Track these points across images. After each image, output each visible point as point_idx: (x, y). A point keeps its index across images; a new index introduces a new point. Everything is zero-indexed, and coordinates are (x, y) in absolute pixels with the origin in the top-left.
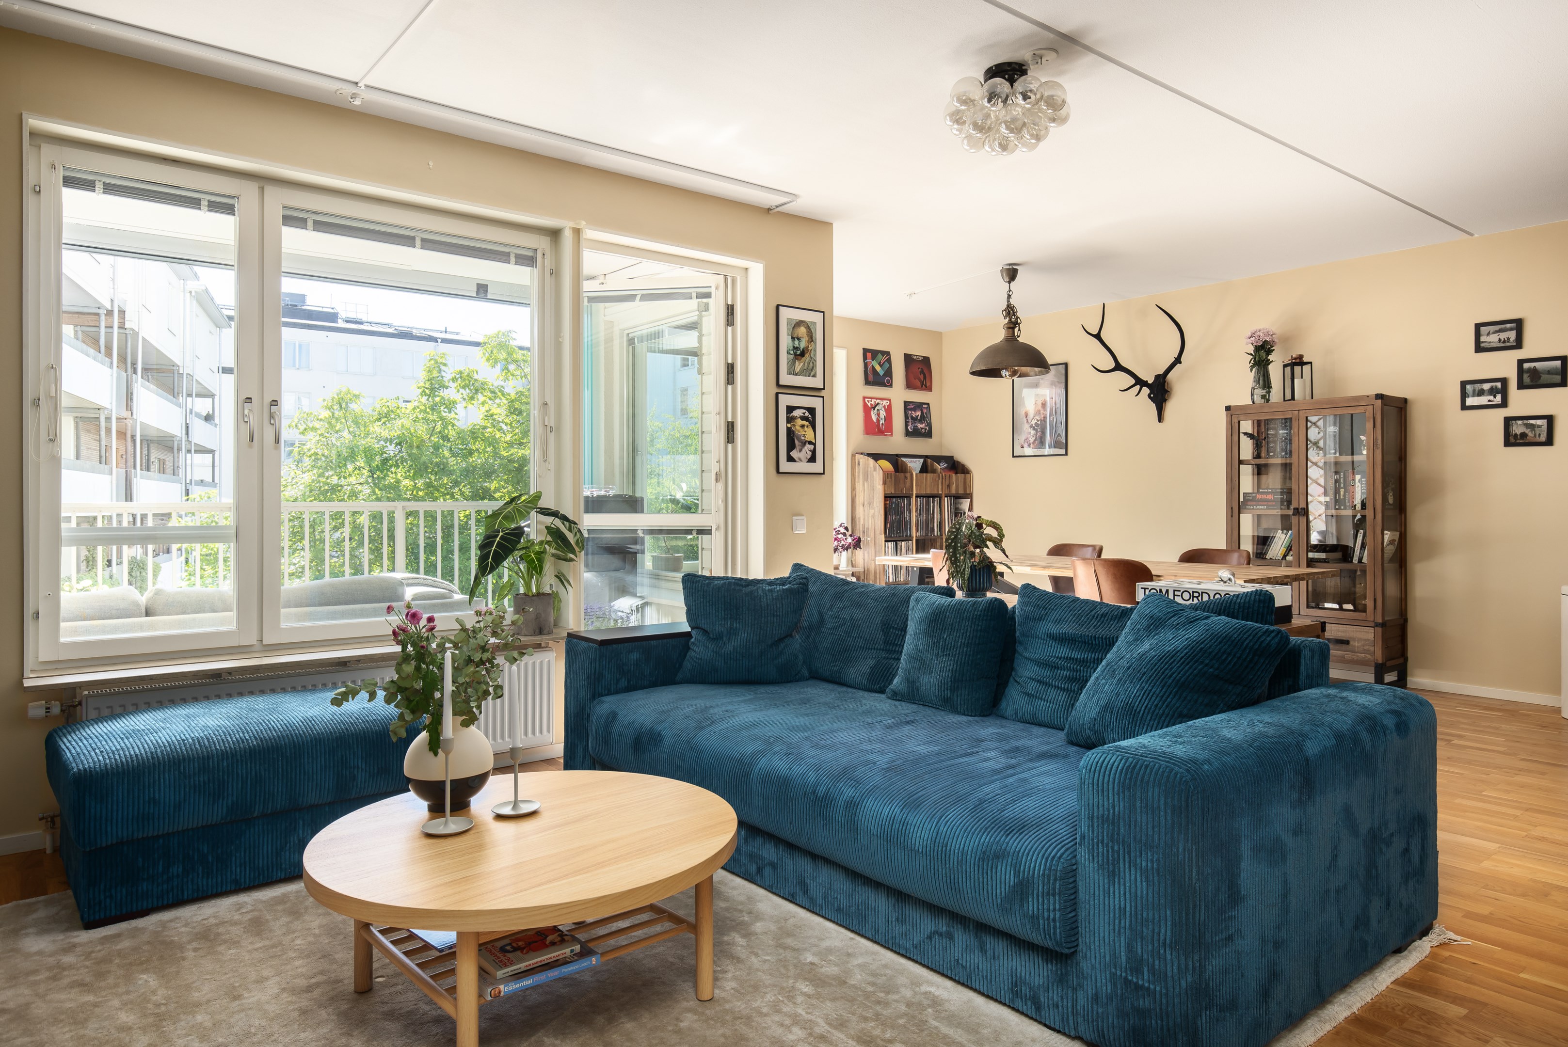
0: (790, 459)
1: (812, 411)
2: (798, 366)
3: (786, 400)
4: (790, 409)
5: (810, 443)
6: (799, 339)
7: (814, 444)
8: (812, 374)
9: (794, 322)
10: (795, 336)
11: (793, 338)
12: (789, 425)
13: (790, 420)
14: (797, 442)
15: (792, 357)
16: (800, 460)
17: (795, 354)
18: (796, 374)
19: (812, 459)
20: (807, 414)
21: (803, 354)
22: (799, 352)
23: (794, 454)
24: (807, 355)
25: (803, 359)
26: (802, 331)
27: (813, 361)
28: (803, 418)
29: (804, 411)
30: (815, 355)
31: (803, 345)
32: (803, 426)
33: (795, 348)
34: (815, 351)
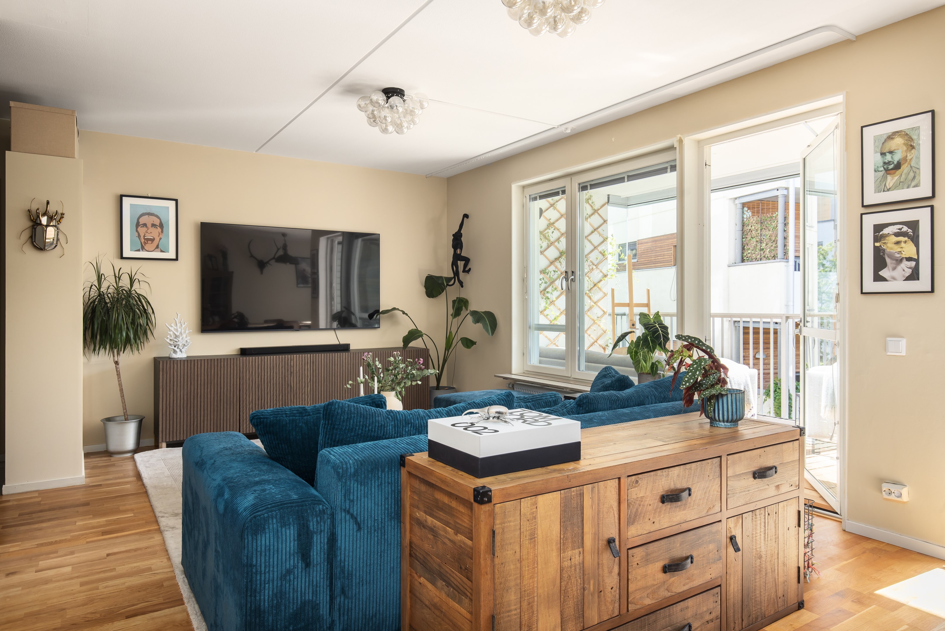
0: (878, 278)
1: (914, 225)
2: (891, 181)
3: (870, 221)
4: (878, 228)
5: (909, 259)
6: (891, 152)
7: (917, 261)
8: (913, 184)
9: (885, 137)
10: (886, 150)
11: (883, 154)
12: (877, 244)
13: (877, 239)
14: (888, 260)
15: (881, 174)
16: (894, 279)
17: (887, 170)
18: (888, 190)
19: (914, 276)
20: (905, 229)
21: (898, 166)
22: (891, 167)
23: (883, 273)
24: (905, 168)
25: (899, 172)
26: (899, 141)
27: (915, 172)
28: (897, 235)
29: (900, 226)
30: (918, 163)
31: (897, 157)
32: (898, 243)
33: (889, 163)
34: (918, 158)
